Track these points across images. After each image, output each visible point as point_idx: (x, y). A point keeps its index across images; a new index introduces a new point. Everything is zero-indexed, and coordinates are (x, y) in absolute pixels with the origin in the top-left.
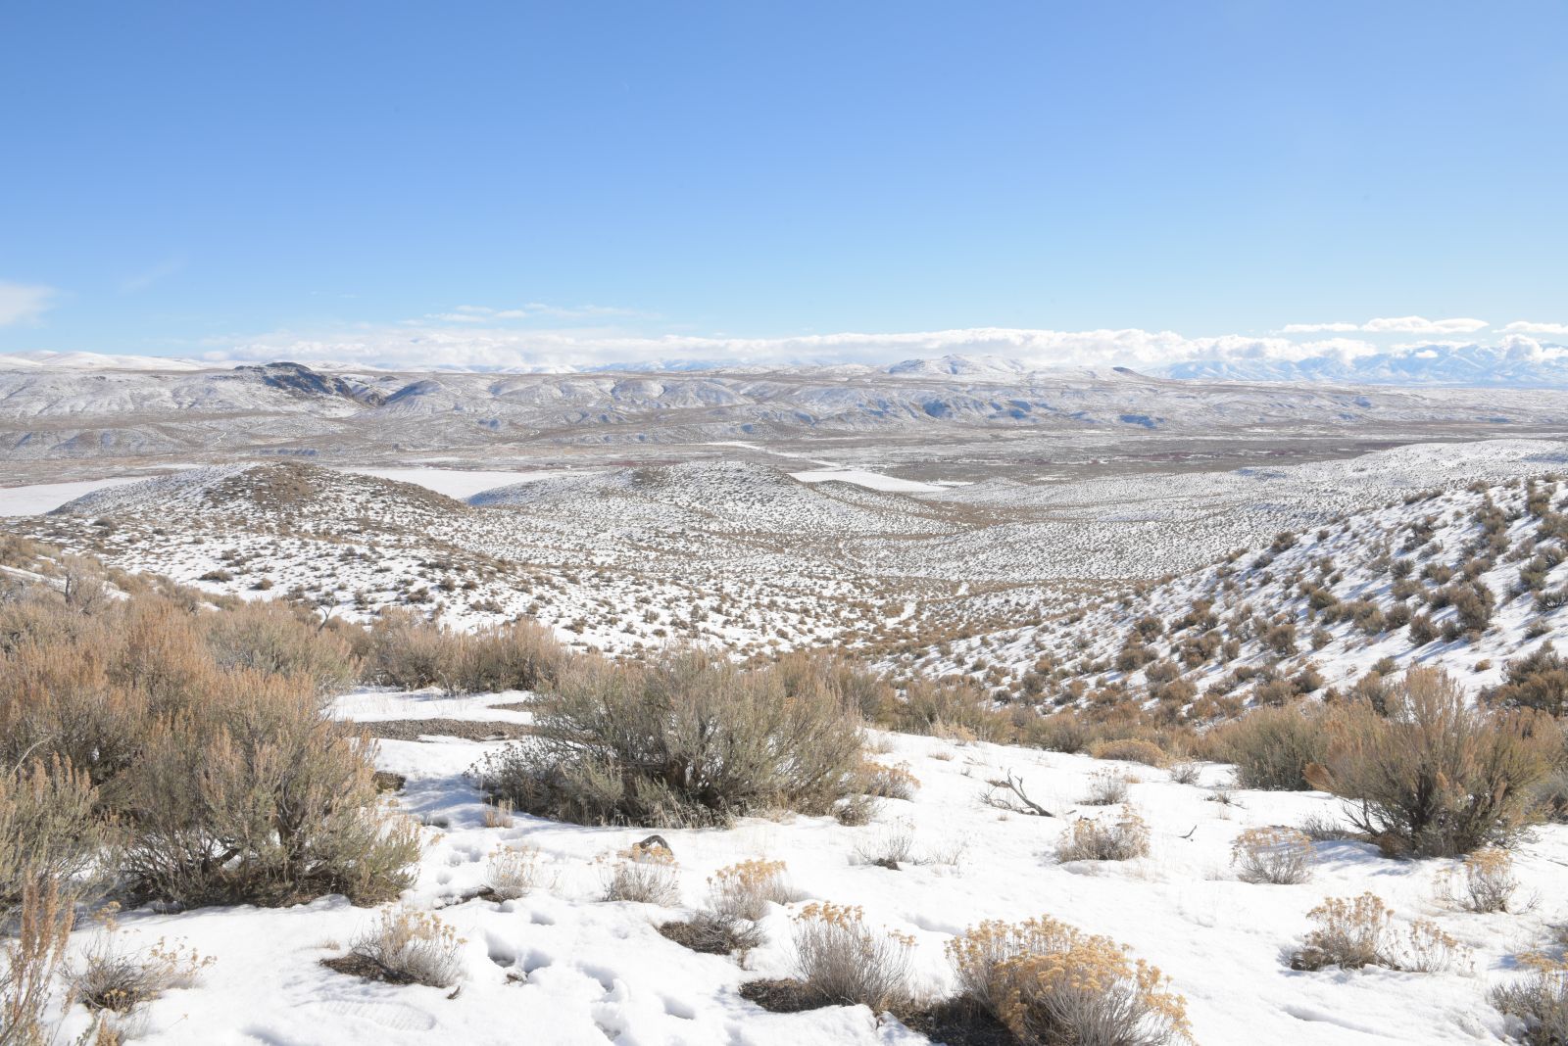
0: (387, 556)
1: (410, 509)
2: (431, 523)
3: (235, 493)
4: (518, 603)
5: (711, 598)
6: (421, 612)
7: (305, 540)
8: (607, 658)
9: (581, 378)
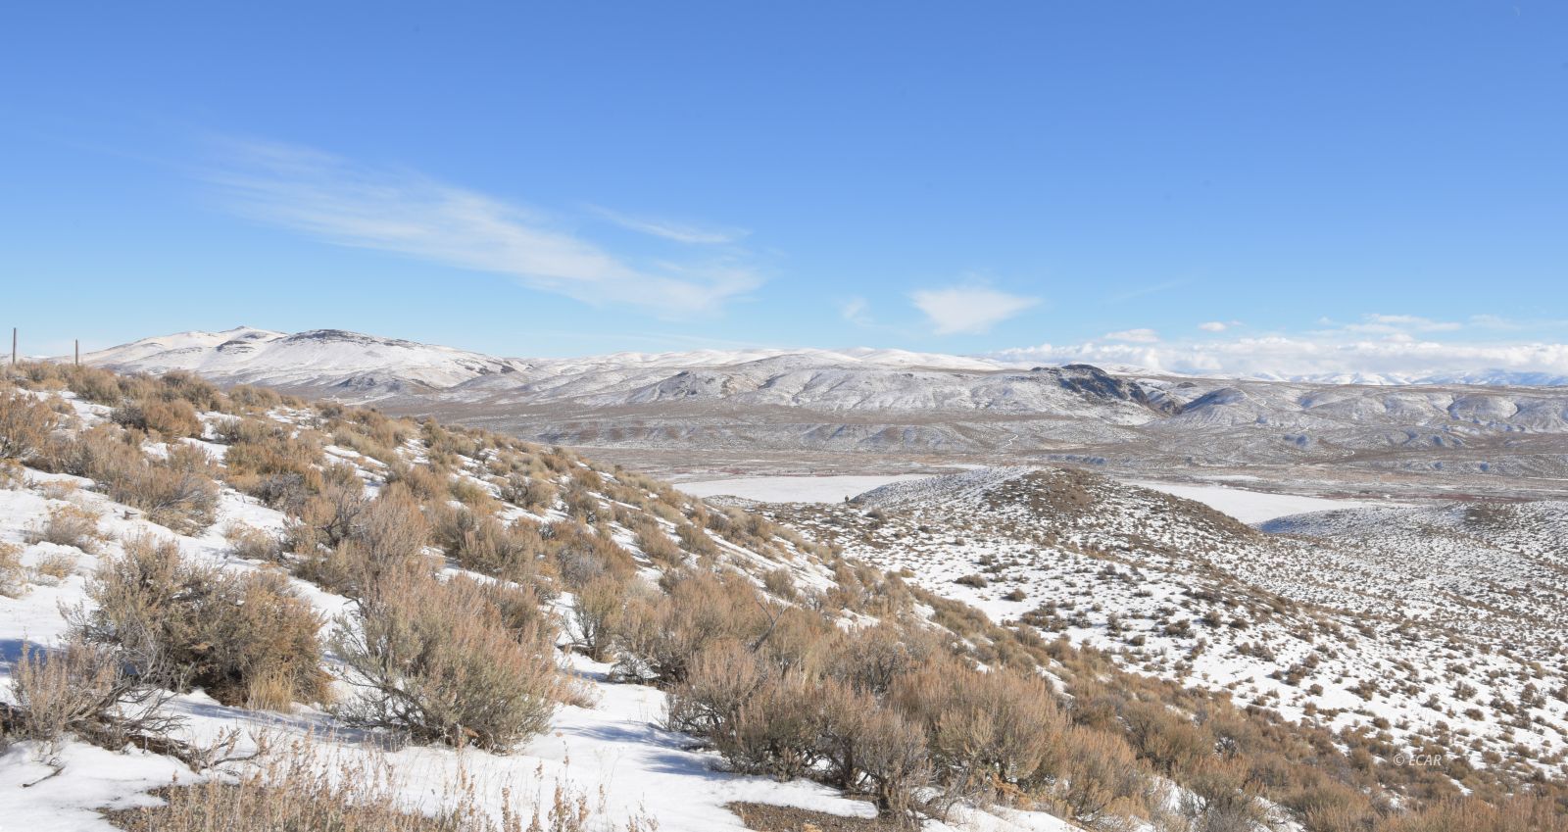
0: (1149, 579)
1: (1192, 530)
2: (1214, 548)
3: (1013, 498)
4: (1294, 653)
5: (1553, 679)
6: (1178, 647)
7: (1067, 553)
8: (1397, 737)
9: (1409, 390)
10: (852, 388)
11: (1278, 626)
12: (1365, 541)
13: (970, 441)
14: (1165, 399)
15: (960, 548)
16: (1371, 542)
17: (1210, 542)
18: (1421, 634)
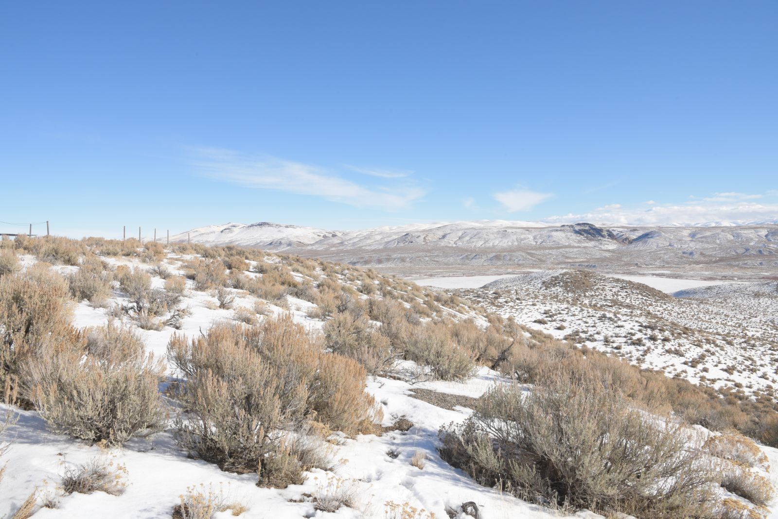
0: (623, 320)
1: (640, 296)
2: (651, 305)
3: (555, 284)
4: (694, 353)
6: (638, 350)
7: (583, 308)
8: (747, 392)
9: (745, 228)
10: (480, 238)
11: (685, 340)
12: (725, 300)
13: (534, 259)
14: (624, 237)
15: (535, 307)
16: (728, 301)
17: (649, 302)
18: (757, 343)
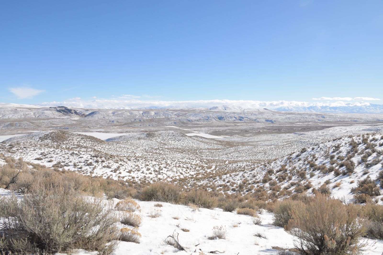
0: (82, 154)
1: (91, 142)
2: (96, 146)
3: (47, 138)
4: (115, 166)
5: (164, 165)
6: (90, 168)
7: (62, 150)
8: (137, 180)
9: (135, 110)
11: (111, 161)
12: (127, 142)
13: (34, 125)
14: (83, 114)
15: (35, 151)
16: (128, 142)
17: (95, 144)
18: (140, 159)
